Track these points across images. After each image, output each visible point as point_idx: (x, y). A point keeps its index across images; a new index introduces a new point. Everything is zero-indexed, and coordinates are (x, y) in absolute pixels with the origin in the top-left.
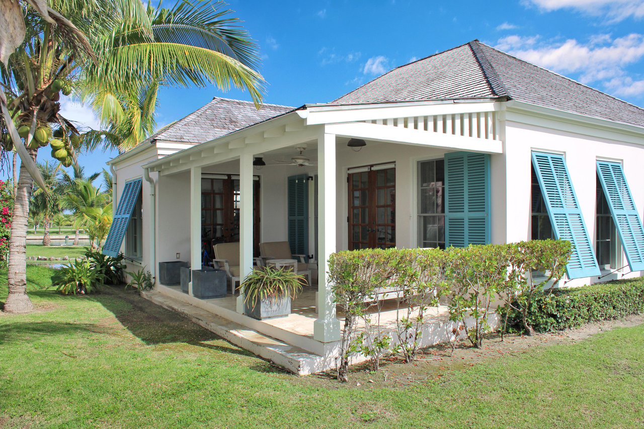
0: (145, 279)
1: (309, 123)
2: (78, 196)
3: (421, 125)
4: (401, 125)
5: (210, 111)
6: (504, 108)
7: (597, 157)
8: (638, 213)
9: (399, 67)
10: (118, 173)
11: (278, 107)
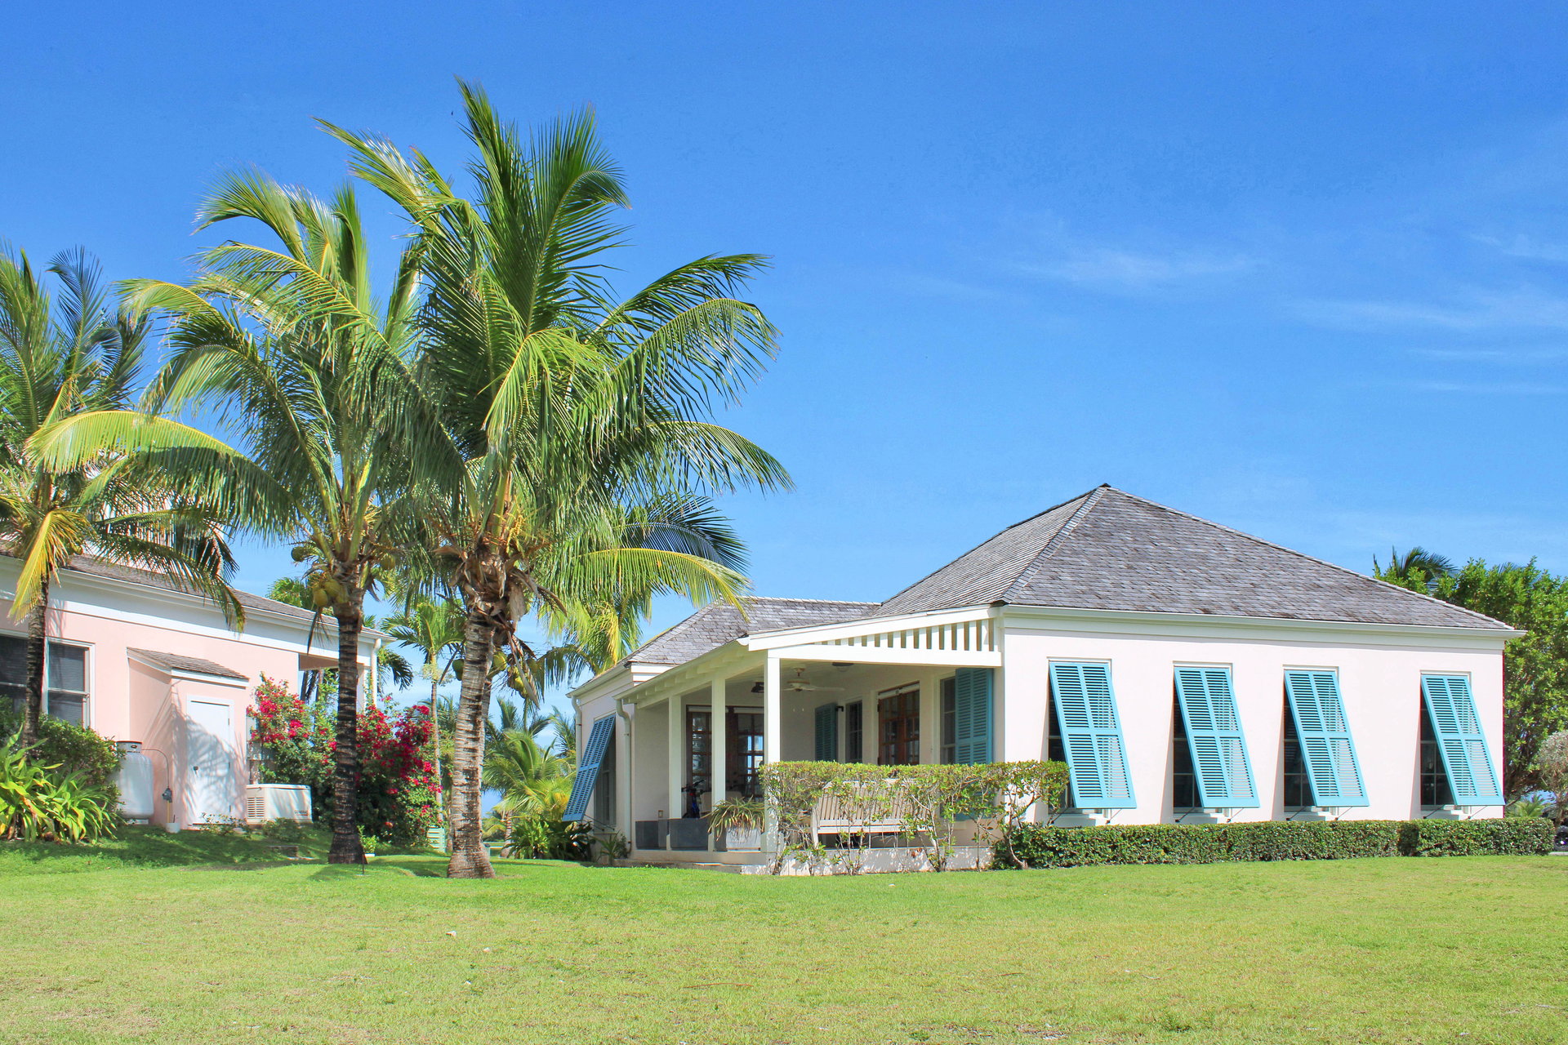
0: (618, 845)
1: (751, 649)
2: (508, 758)
3: (897, 641)
4: (858, 645)
5: (710, 616)
6: (1001, 615)
7: (1174, 662)
8: (1243, 735)
9: (1012, 527)
10: (584, 709)
11: (818, 603)
